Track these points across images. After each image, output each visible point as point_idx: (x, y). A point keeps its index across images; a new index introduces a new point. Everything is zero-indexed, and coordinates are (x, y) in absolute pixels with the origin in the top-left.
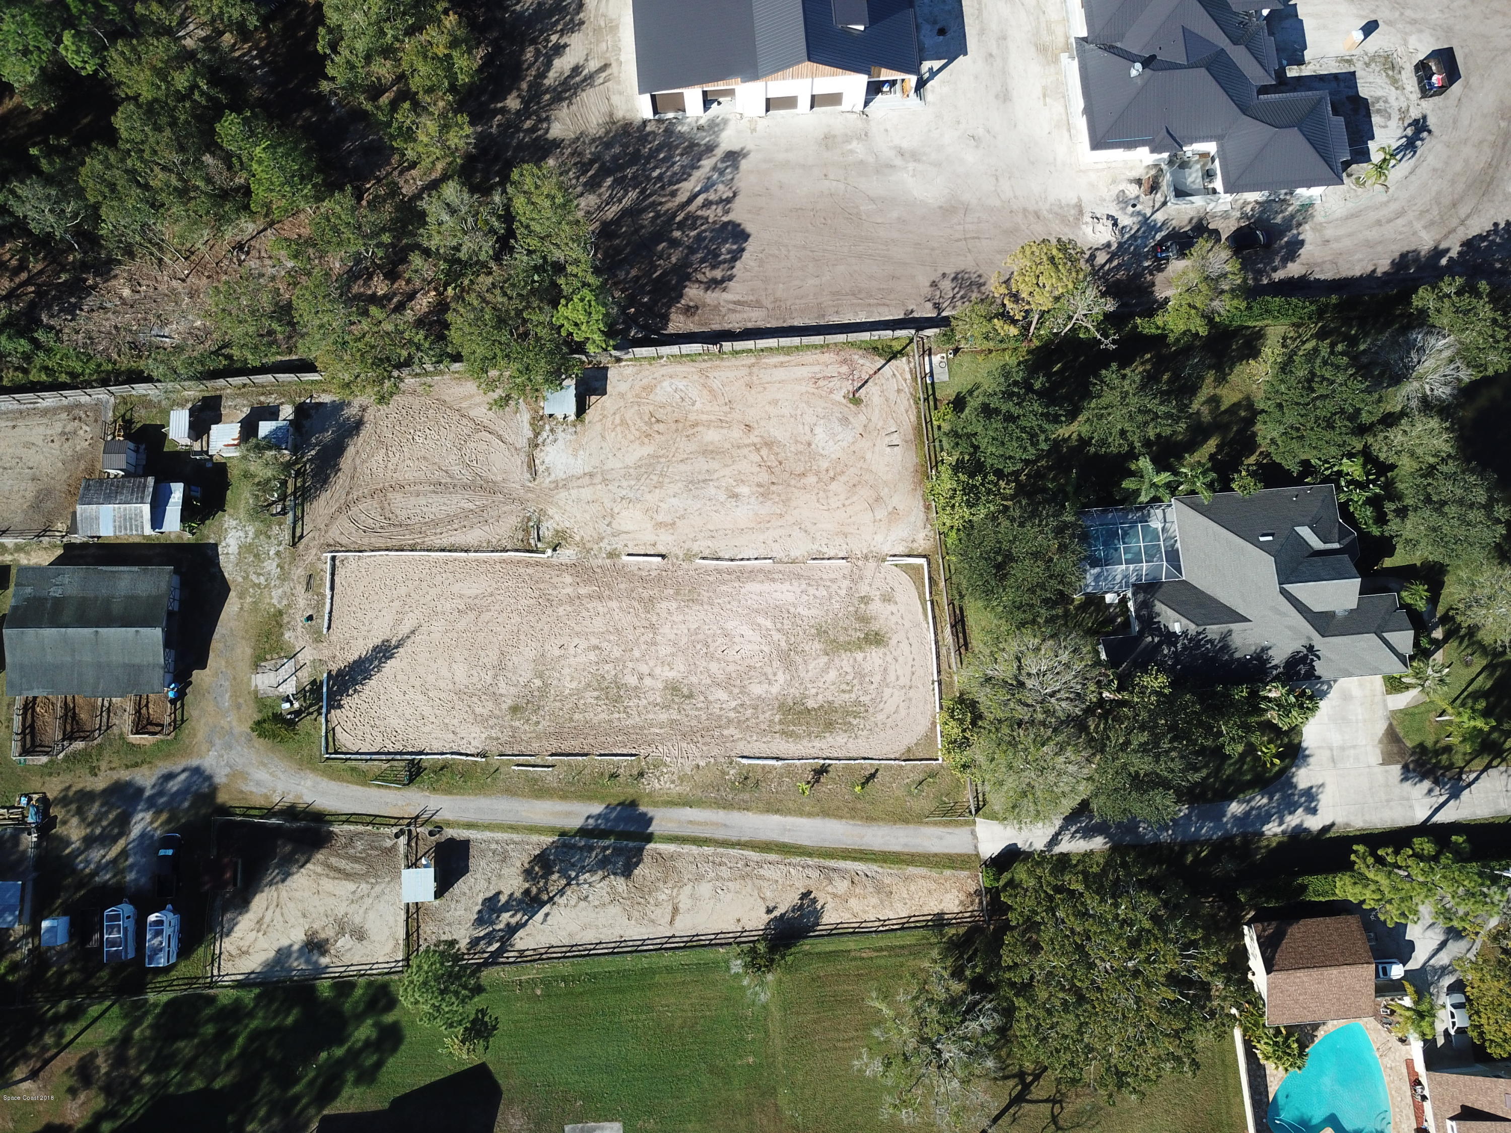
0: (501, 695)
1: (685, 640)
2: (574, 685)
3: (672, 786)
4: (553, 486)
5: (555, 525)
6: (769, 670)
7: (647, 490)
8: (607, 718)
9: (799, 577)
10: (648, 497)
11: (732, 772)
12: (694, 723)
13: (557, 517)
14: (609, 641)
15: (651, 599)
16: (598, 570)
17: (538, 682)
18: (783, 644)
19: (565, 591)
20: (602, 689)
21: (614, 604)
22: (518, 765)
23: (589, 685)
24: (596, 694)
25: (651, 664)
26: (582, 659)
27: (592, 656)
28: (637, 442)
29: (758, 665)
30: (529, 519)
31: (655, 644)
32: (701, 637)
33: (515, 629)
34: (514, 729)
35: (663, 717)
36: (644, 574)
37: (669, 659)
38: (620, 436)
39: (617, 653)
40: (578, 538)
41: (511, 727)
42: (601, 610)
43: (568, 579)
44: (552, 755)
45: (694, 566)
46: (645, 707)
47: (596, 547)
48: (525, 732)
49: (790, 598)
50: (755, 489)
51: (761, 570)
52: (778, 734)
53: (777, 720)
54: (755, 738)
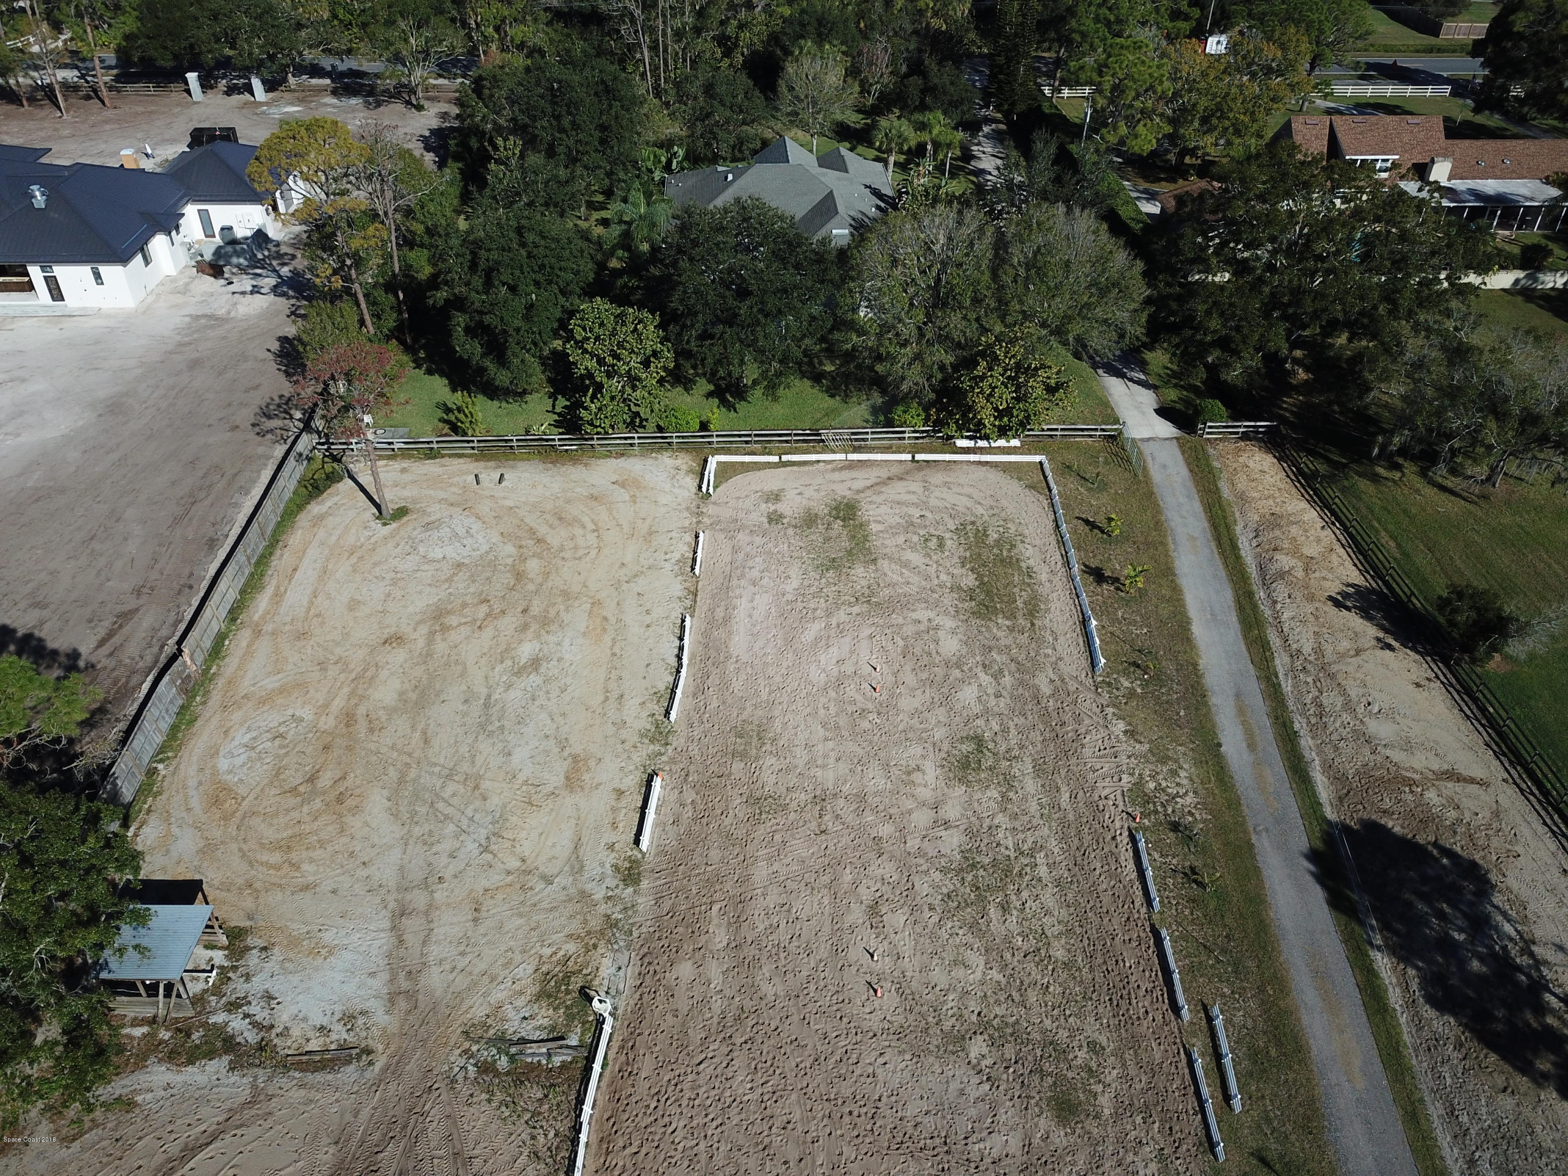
0: (1027, 1146)
1: (851, 746)
2: (977, 960)
3: (1183, 774)
4: (403, 1004)
5: (521, 1002)
6: (909, 630)
7: (477, 803)
8: (1051, 889)
9: (725, 588)
10: (495, 801)
11: (1127, 684)
12: (1036, 736)
13: (499, 995)
14: (856, 884)
15: (754, 801)
16: (667, 904)
17: (977, 1047)
18: (856, 609)
19: (717, 981)
20: (981, 898)
21: (761, 872)
22: (1227, 1098)
23: (973, 927)
24: (993, 912)
25: (910, 804)
26: (906, 944)
27: (898, 919)
28: (349, 819)
29: (901, 643)
30: (486, 1068)
31: (861, 797)
32: (843, 721)
33: (821, 1109)
34: (1123, 1109)
35: (1031, 785)
36: (688, 812)
37: (895, 771)
38: (318, 853)
39: (887, 869)
40: (571, 948)
41: (1117, 1116)
42: (774, 898)
43: (685, 970)
44: (1175, 1009)
45: (682, 730)
46: (1015, 817)
47: (603, 908)
48: (1125, 1078)
49: (763, 601)
50: (530, 634)
51: (706, 634)
52: (1036, 622)
53: (1007, 623)
54: (1050, 651)
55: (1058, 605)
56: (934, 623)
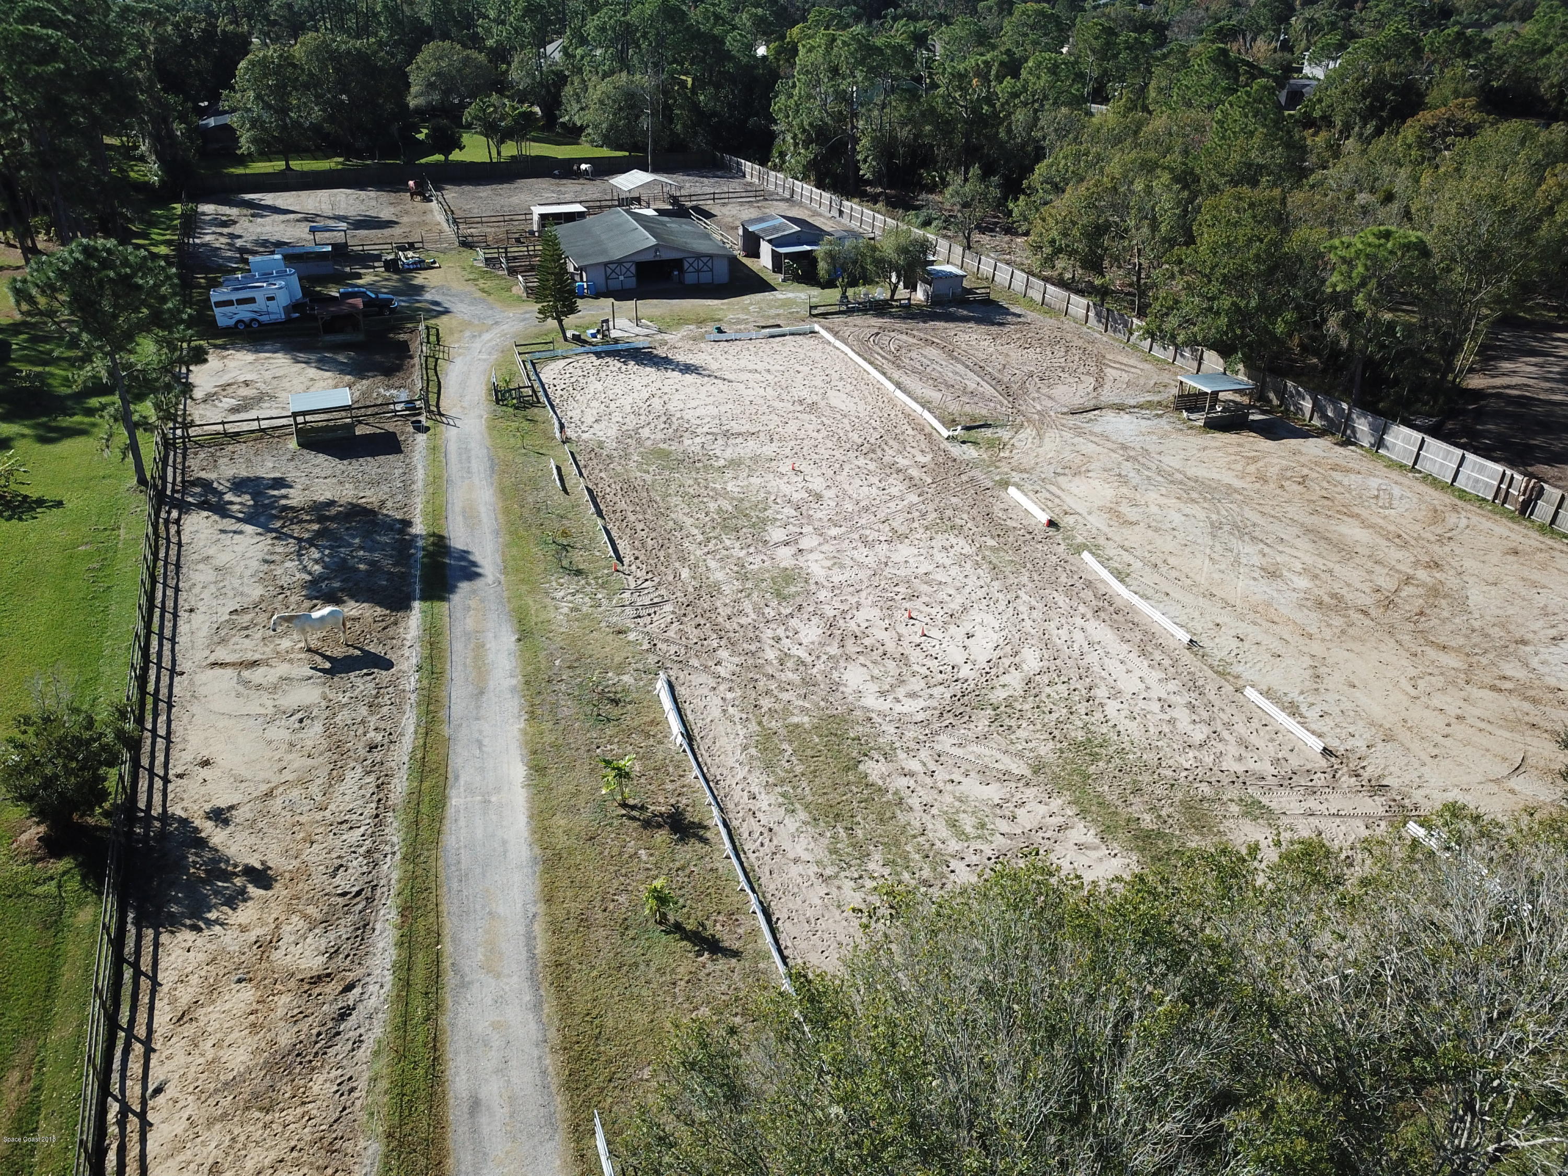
18: (1002, 694)
52: (758, 728)
53: (795, 720)
54: (729, 696)
55: (731, 762)
56: (890, 698)
